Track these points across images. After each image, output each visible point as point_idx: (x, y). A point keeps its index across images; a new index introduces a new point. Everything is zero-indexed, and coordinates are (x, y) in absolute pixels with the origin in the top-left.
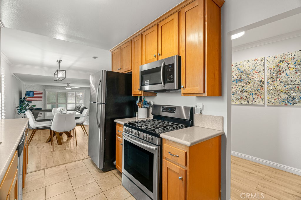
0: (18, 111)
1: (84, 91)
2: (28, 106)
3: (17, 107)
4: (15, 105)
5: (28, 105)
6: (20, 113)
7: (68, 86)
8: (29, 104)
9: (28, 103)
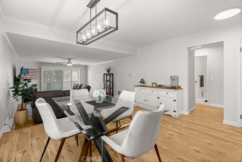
0: (13, 93)
1: (80, 69)
2: (27, 87)
3: (11, 88)
4: (9, 84)
5: (26, 84)
6: (15, 95)
7: (69, 62)
8: (28, 83)
9: (26, 82)
